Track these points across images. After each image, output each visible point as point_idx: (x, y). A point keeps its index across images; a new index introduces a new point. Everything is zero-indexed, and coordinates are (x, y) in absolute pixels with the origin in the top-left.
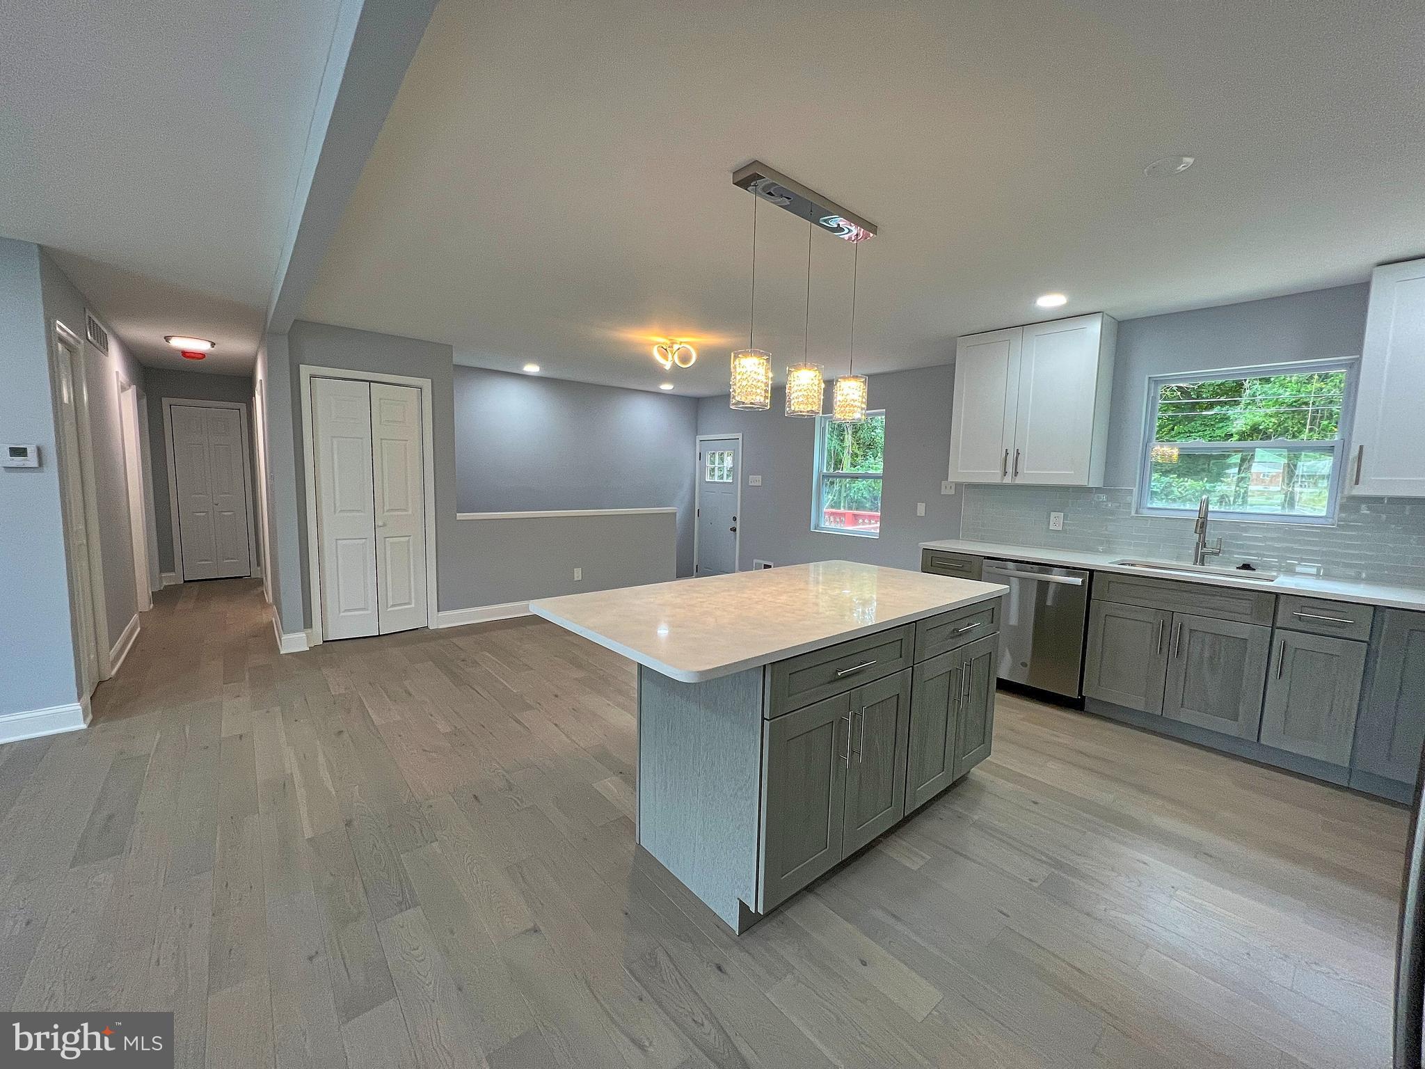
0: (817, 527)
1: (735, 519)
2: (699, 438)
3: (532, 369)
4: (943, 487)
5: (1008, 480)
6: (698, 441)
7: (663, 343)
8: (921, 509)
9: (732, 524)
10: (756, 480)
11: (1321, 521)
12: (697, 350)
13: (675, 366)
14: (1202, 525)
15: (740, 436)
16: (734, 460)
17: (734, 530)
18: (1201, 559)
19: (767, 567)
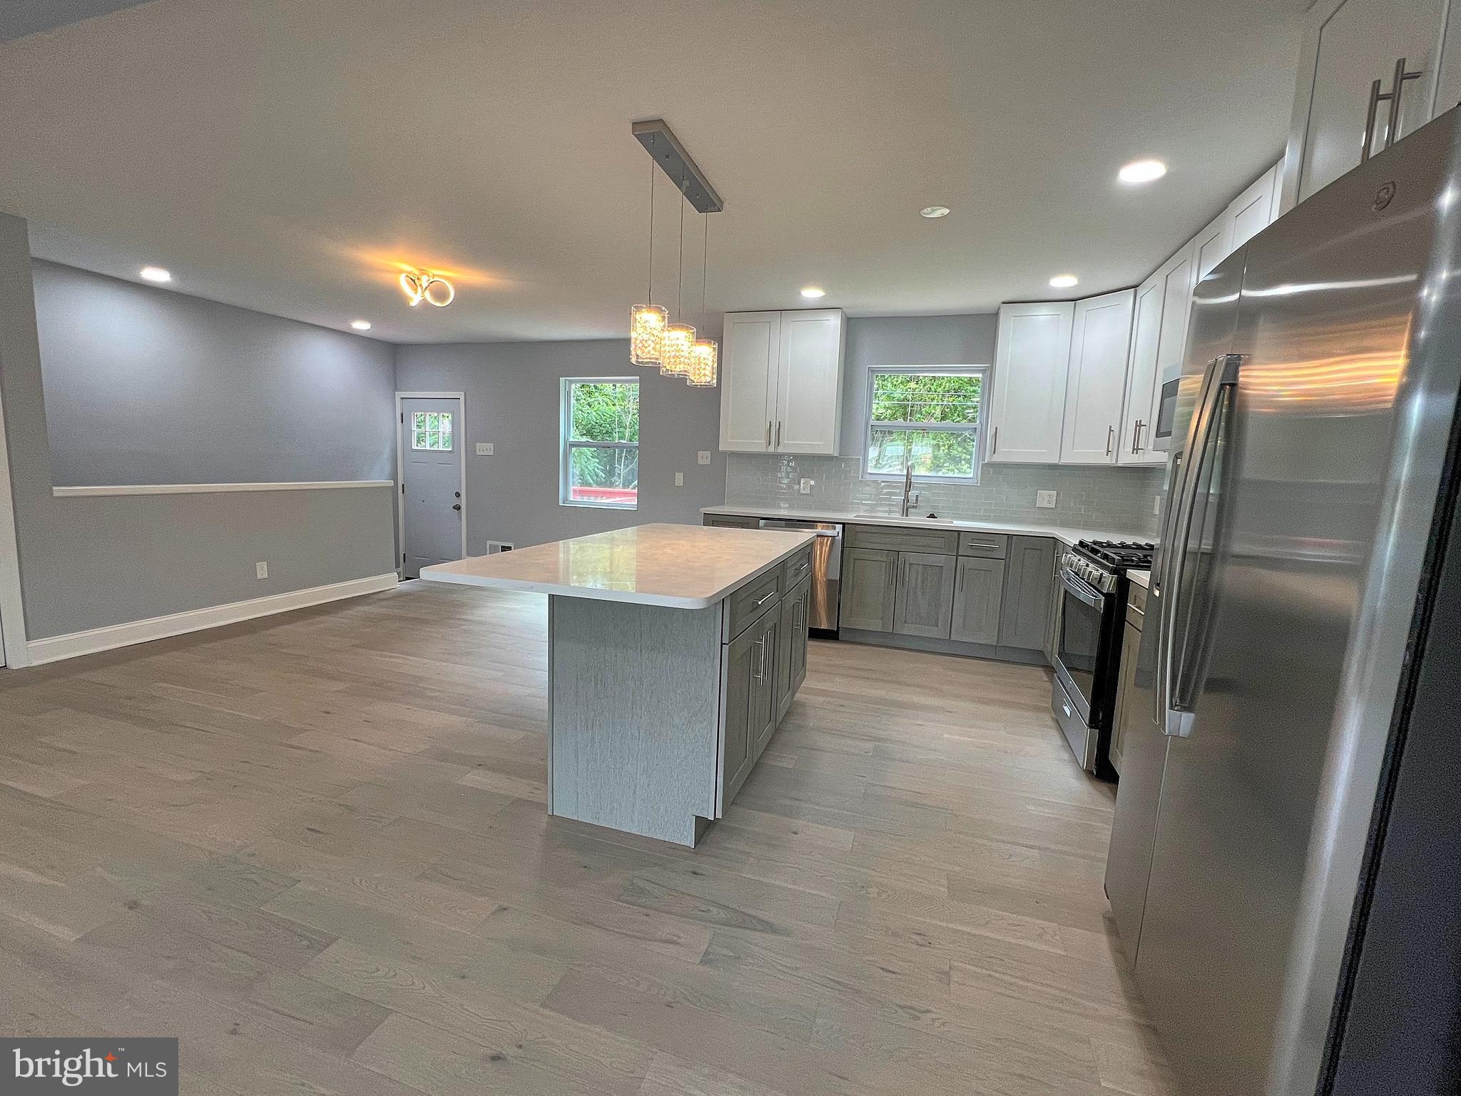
0: (565, 500)
1: (458, 495)
2: (399, 395)
3: (156, 275)
4: (700, 458)
5: (771, 449)
6: (398, 399)
7: (410, 273)
8: (679, 479)
9: (456, 501)
10: (485, 449)
11: (971, 481)
12: (456, 288)
13: (425, 302)
14: (909, 485)
15: (461, 395)
16: (453, 423)
17: (458, 508)
18: (906, 512)
19: (504, 549)
